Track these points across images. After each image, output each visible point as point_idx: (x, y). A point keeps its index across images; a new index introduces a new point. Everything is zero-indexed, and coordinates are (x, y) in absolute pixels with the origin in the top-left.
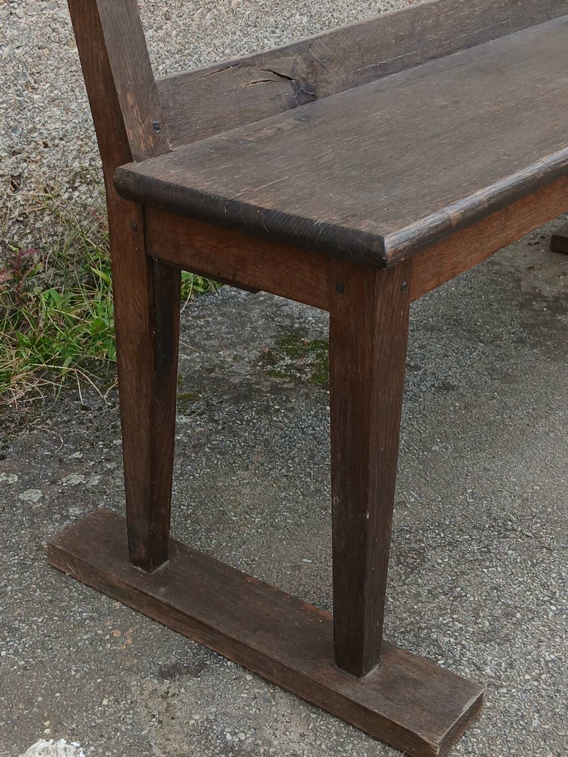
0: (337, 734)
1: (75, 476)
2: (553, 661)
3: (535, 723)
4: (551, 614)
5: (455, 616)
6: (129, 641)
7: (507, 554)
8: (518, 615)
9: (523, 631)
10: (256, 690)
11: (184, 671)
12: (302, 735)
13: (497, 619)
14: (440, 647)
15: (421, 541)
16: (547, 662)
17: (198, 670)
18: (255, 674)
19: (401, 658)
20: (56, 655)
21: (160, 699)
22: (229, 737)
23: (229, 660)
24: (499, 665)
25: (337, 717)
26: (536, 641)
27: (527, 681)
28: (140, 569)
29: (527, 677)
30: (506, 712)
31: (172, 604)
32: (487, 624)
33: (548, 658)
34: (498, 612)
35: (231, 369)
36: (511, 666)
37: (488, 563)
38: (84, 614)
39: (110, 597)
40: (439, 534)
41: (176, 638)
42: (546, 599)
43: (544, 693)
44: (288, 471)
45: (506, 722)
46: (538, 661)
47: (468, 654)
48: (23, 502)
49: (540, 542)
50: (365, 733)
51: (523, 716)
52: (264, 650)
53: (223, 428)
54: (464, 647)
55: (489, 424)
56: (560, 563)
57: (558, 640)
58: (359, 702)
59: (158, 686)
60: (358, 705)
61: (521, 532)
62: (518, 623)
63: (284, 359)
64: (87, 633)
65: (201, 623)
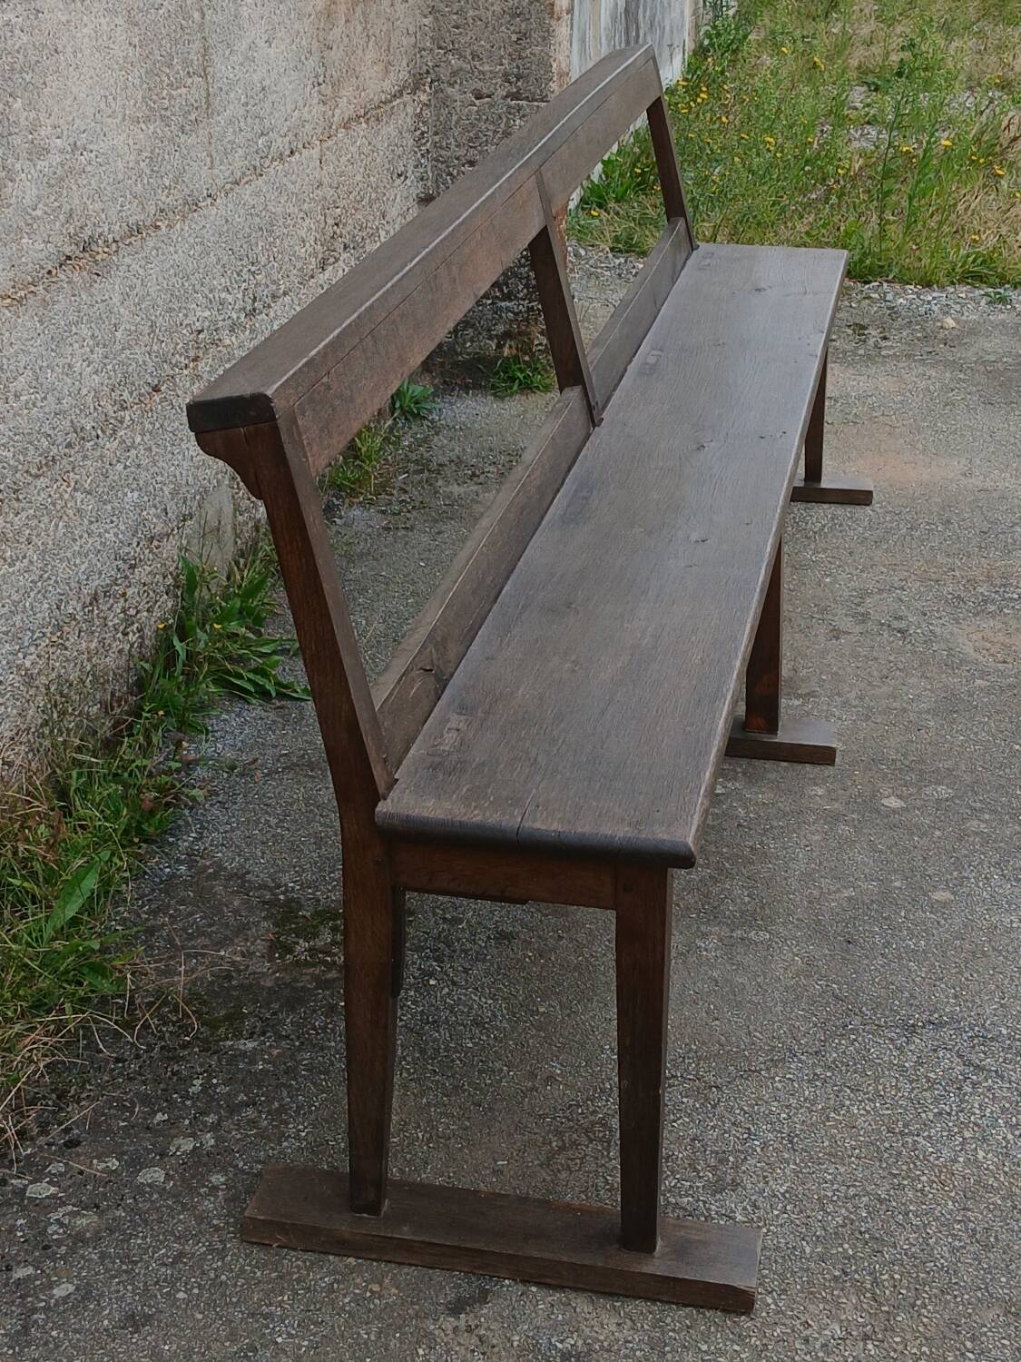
0: (650, 1313)
1: (180, 1141)
2: (787, 1191)
3: (808, 1250)
4: (758, 1149)
5: (678, 1176)
6: (394, 1291)
7: (683, 1103)
8: (731, 1159)
9: (744, 1172)
10: (550, 1299)
11: (470, 1301)
12: (619, 1325)
13: (715, 1168)
14: (686, 1210)
15: (595, 1111)
16: (783, 1195)
17: (483, 1297)
18: (537, 1284)
19: (675, 1226)
20: (333, 1326)
21: (466, 1334)
22: (559, 1345)
23: (505, 1279)
24: (745, 1209)
25: (640, 1298)
26: (761, 1178)
27: (777, 1216)
28: (365, 1215)
29: (776, 1212)
30: (777, 1249)
31: (427, 1240)
32: (711, 1175)
33: (782, 1191)
34: (713, 1162)
35: (250, 971)
36: (755, 1206)
37: (672, 1117)
38: (326, 1279)
39: (338, 1255)
40: (608, 1101)
41: (437, 1275)
42: (746, 1136)
43: (797, 1222)
44: (409, 1074)
45: (783, 1257)
46: (775, 1196)
47: (713, 1207)
48: (149, 1185)
49: (704, 1082)
50: (673, 1303)
51: (794, 1248)
52: (547, 1255)
53: (302, 1043)
54: (704, 1202)
55: (577, 968)
56: (735, 1098)
57: (779, 1171)
58: (666, 1274)
59: (456, 1323)
60: (667, 1278)
61: (682, 1076)
62: (736, 1167)
63: (298, 943)
64: (345, 1296)
65: (466, 1249)
